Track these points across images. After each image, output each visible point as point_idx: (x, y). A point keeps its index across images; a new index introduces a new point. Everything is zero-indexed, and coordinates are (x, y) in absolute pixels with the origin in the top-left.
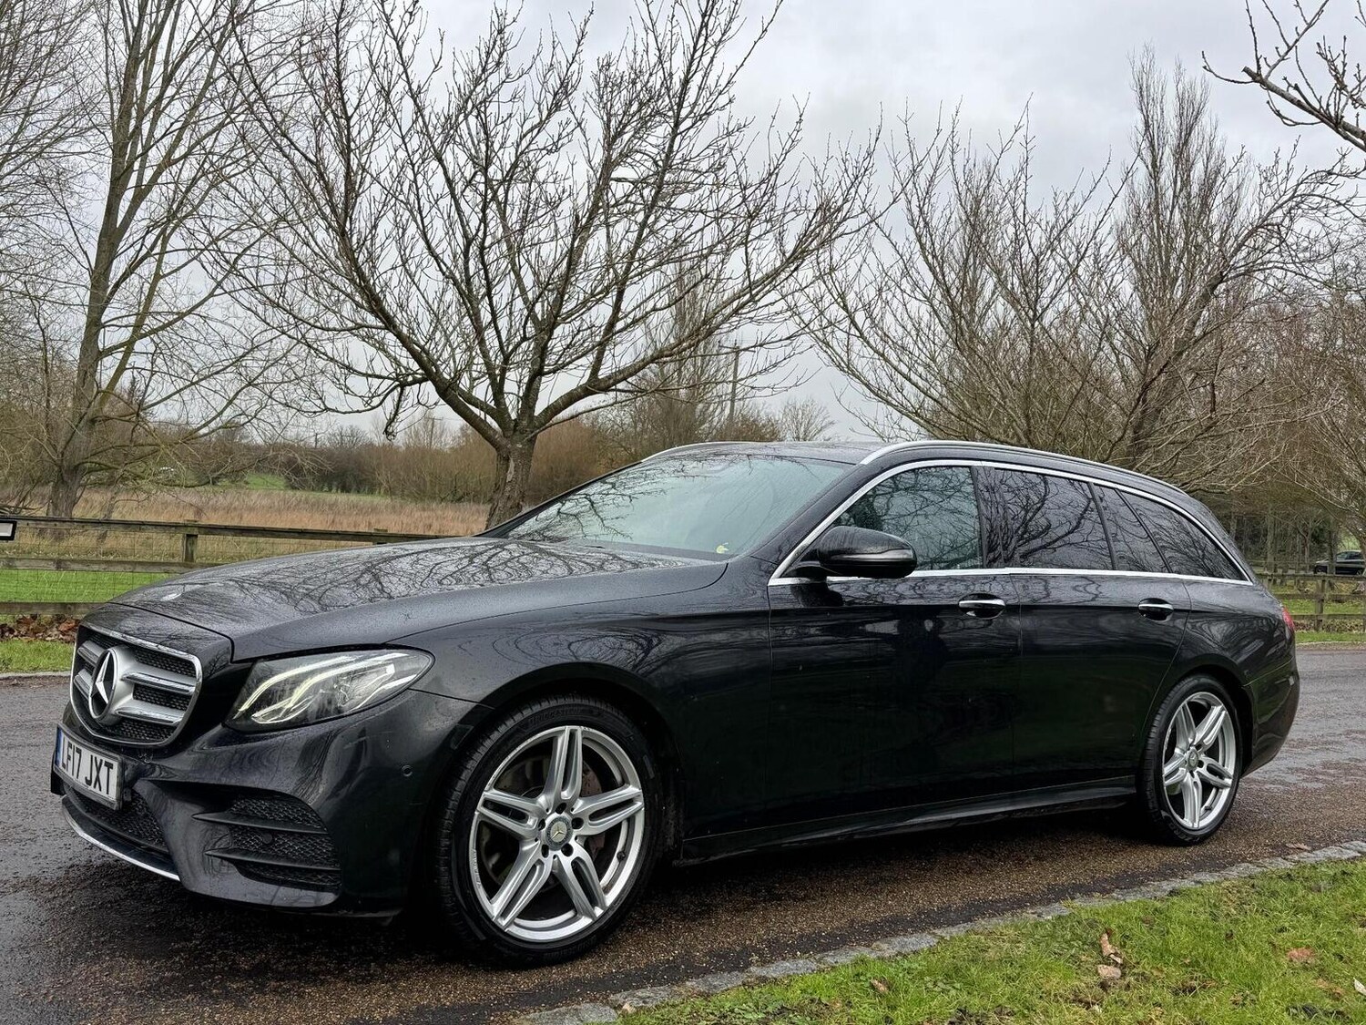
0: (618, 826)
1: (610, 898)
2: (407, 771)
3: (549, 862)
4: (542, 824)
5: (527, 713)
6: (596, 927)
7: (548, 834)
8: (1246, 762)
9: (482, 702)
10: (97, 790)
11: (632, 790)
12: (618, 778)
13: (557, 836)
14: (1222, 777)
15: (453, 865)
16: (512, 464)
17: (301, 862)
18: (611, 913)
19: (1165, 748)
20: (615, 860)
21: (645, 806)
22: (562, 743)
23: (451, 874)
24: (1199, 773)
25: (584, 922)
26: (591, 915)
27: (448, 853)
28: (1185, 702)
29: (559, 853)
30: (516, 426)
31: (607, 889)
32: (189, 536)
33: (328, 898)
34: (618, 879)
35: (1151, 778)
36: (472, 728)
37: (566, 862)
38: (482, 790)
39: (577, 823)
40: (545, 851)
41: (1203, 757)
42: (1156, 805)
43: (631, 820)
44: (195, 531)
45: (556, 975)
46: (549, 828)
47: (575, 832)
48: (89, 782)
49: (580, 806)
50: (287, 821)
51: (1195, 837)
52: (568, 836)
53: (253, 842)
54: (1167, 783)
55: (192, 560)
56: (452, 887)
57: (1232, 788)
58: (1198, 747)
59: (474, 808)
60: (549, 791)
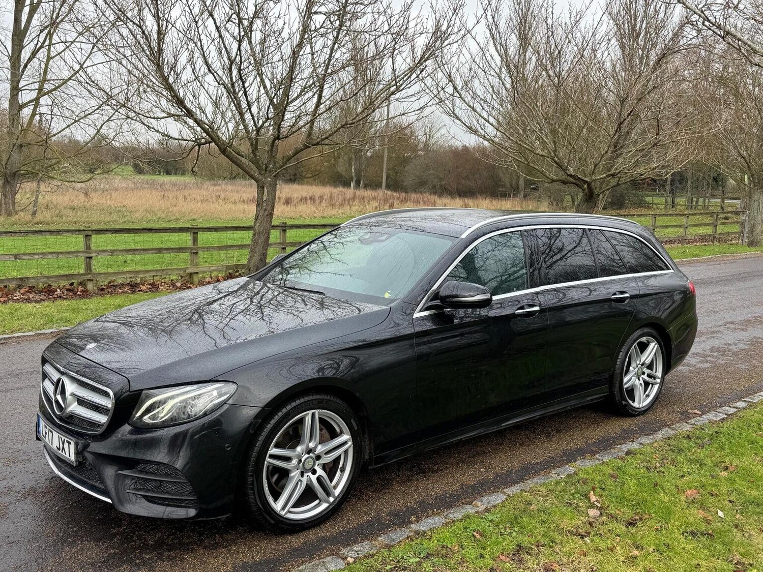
0: (339, 457)
1: (337, 492)
2: (228, 447)
3: (304, 480)
4: (300, 461)
5: (289, 407)
6: (331, 507)
7: (303, 466)
8: (667, 368)
9: (265, 406)
10: (63, 454)
11: (346, 437)
12: (338, 430)
13: (308, 466)
14: (655, 378)
15: (256, 489)
16: (266, 190)
17: (176, 495)
18: (338, 499)
19: (625, 369)
20: (339, 472)
21: (353, 444)
22: (308, 420)
23: (254, 495)
24: (642, 378)
25: (324, 506)
26: (327, 502)
27: (252, 484)
28: (636, 344)
29: (310, 474)
30: (266, 168)
31: (335, 487)
32: (87, 236)
33: (192, 512)
34: (341, 481)
35: (617, 385)
36: (260, 420)
37: (314, 478)
38: (268, 450)
39: (318, 457)
40: (302, 474)
41: (645, 370)
42: (620, 398)
43: (346, 452)
44: (90, 233)
45: (312, 535)
46: (304, 462)
47: (318, 462)
48: (59, 449)
49: (320, 449)
50: (167, 475)
51: (640, 412)
52: (314, 465)
53: (150, 486)
54: (626, 386)
55: (90, 248)
56: (256, 501)
57: (660, 383)
58: (642, 365)
59: (265, 460)
60: (302, 444)
